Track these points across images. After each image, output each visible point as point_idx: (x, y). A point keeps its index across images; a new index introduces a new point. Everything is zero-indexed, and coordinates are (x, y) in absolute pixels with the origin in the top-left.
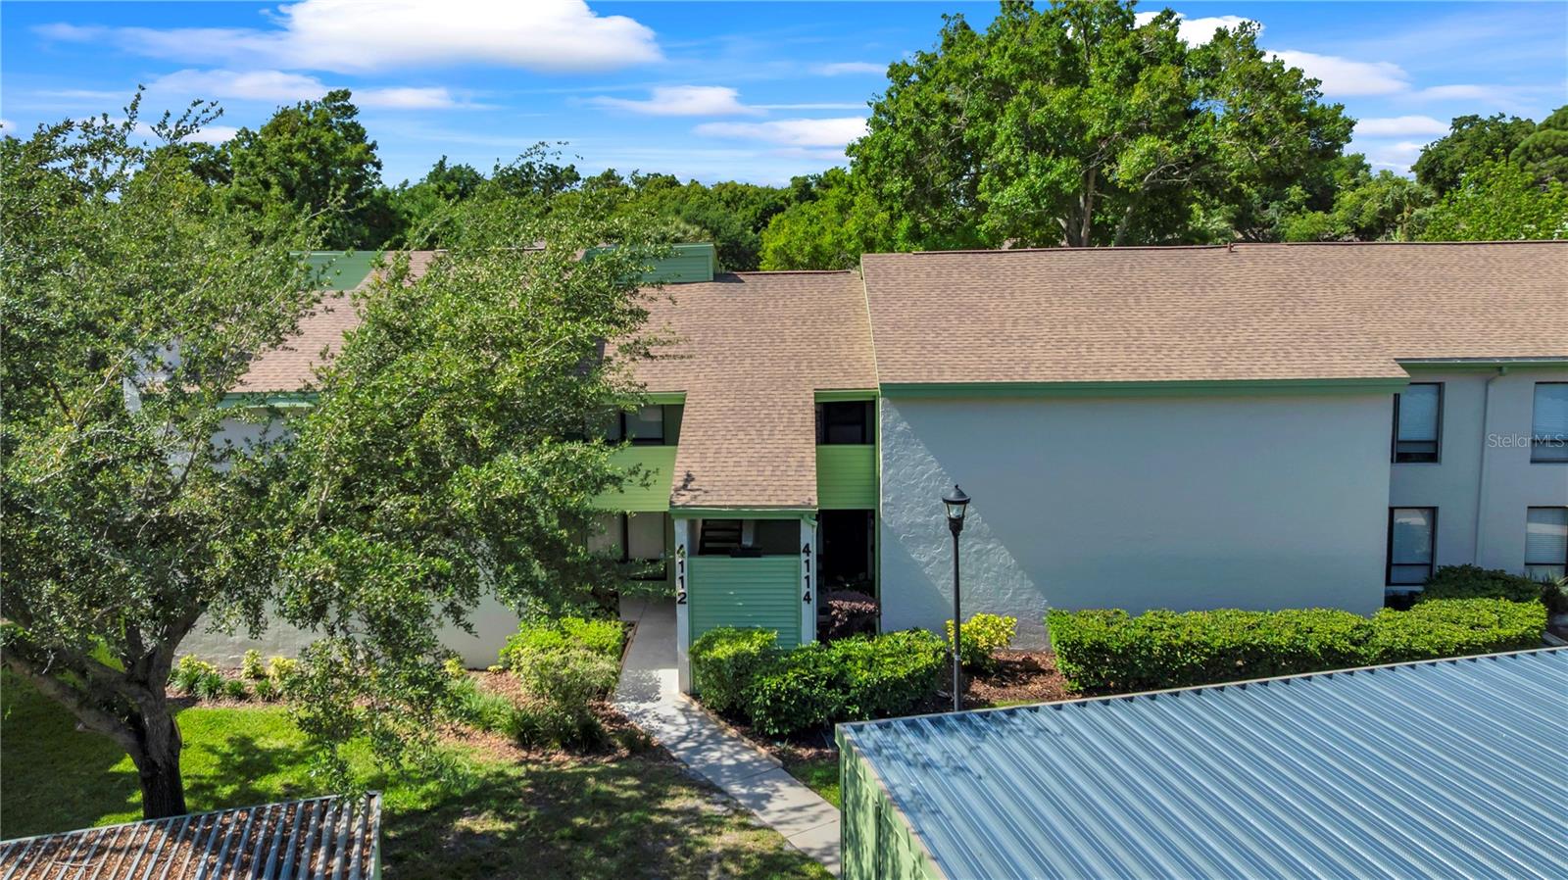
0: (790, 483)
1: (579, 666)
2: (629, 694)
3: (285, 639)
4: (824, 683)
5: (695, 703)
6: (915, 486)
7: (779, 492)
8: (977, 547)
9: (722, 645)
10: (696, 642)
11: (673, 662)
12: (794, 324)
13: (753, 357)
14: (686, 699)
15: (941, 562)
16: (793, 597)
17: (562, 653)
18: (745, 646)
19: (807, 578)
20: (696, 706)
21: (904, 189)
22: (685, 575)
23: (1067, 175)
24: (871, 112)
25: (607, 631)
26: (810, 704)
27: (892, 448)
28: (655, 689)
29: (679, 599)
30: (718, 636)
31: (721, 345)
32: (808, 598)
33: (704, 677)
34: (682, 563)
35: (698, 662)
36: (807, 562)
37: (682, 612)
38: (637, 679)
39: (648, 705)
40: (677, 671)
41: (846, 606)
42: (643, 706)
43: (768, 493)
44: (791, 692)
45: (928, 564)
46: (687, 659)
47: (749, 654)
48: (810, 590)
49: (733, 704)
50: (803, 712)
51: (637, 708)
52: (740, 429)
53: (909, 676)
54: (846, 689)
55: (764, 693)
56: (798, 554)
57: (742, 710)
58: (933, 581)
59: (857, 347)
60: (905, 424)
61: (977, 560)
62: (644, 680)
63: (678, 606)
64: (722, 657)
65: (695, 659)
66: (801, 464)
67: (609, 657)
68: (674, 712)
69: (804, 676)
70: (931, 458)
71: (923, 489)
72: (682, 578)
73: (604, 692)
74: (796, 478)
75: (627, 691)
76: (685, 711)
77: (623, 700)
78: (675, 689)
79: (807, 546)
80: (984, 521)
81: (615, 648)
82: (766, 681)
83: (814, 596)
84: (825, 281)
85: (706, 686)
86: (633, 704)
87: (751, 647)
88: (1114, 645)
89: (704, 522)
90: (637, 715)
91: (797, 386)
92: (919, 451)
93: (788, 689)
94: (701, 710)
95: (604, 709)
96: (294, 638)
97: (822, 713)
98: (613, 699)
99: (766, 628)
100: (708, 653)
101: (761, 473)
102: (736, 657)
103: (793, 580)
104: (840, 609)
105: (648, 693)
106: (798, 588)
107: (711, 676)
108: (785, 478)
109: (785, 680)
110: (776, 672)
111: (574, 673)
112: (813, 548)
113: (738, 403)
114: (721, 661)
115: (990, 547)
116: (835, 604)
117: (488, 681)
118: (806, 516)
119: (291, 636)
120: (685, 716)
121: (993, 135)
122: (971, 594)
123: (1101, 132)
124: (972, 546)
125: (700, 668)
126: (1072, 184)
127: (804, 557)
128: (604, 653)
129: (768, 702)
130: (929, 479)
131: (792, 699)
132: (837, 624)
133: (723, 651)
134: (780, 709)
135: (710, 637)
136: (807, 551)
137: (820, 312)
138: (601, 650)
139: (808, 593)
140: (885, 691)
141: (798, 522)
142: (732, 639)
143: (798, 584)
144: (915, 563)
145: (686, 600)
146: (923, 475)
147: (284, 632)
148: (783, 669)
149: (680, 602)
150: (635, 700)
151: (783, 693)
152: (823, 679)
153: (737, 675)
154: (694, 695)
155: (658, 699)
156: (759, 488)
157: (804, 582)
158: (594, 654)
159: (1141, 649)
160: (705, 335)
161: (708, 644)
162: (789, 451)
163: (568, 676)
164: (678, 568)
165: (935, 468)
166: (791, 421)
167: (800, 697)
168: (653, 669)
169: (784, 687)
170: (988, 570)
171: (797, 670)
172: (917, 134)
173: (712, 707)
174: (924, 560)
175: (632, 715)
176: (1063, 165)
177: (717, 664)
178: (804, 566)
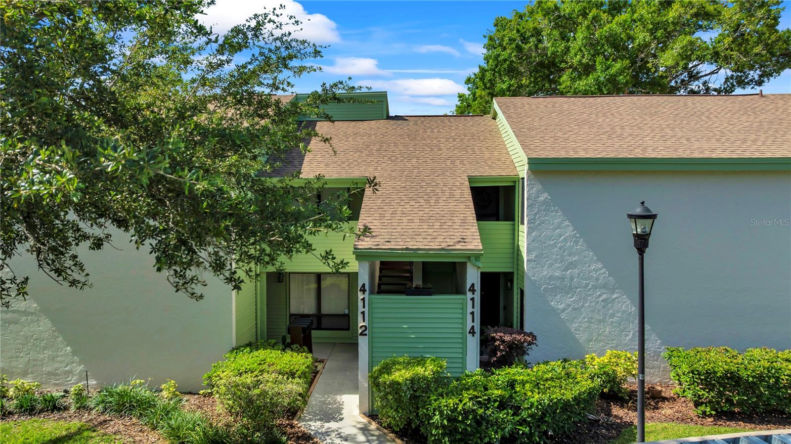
0: (456, 234)
1: (269, 387)
2: (315, 415)
3: (35, 365)
4: (496, 404)
5: (373, 423)
6: (555, 245)
7: (448, 240)
8: (604, 296)
9: (399, 370)
10: (376, 368)
11: (354, 388)
12: (447, 141)
13: (418, 158)
14: (365, 420)
15: (574, 309)
16: (460, 331)
17: (257, 376)
18: (420, 370)
19: (472, 313)
20: (374, 426)
21: (510, 85)
22: (366, 310)
23: (621, 72)
24: (486, 41)
25: (299, 360)
26: (484, 424)
27: (535, 215)
28: (339, 410)
29: (360, 331)
30: (394, 363)
31: (393, 151)
32: (472, 332)
33: (383, 398)
34: (363, 299)
35: (377, 385)
36: (473, 299)
37: (363, 343)
38: (324, 402)
39: (333, 425)
40: (358, 396)
41: (507, 338)
42: (327, 425)
43: (438, 240)
44: (466, 413)
45: (564, 310)
46: (367, 385)
47: (425, 378)
48: (475, 324)
49: (409, 423)
50: (478, 432)
51: (322, 427)
52: (411, 199)
53: (575, 399)
54: (517, 410)
55: (441, 413)
56: (464, 293)
57: (418, 428)
58: (568, 324)
59: (496, 153)
60: (546, 194)
61: (604, 307)
62: (329, 404)
63: (360, 337)
64: (400, 380)
65: (375, 382)
66: (464, 221)
67: (297, 380)
68: (354, 431)
69: (477, 397)
70: (567, 223)
71: (560, 248)
72: (363, 313)
73: (292, 412)
74: (462, 230)
75: (315, 412)
76: (364, 430)
77: (310, 420)
78: (356, 411)
79: (473, 285)
80: (609, 275)
81: (304, 373)
82: (443, 402)
83: (477, 330)
84: (465, 120)
85: (383, 407)
86: (319, 423)
87: (426, 371)
88: (744, 374)
89: (382, 263)
90: (322, 434)
91: (454, 174)
92: (557, 218)
93: (464, 409)
94: (378, 429)
95: (292, 427)
96: (42, 365)
97: (496, 432)
98: (299, 419)
99: (436, 358)
100: (386, 376)
101: (431, 227)
102: (412, 380)
103: (460, 316)
104: (503, 341)
105: (333, 414)
106: (464, 323)
107: (390, 397)
108: (451, 230)
109: (461, 401)
110: (451, 393)
111: (264, 394)
112: (478, 287)
113: (408, 183)
114: (398, 384)
115: (614, 296)
116: (498, 335)
117: (197, 402)
118: (473, 259)
119: (39, 363)
120: (364, 434)
121: (568, 49)
122: (599, 335)
123: (645, 41)
124: (600, 296)
125: (380, 391)
126: (625, 77)
127: (469, 295)
128: (293, 378)
129: (445, 422)
130: (565, 240)
131: (467, 419)
132: (499, 354)
133: (400, 375)
134: (456, 429)
135: (387, 364)
136: (472, 290)
137: (465, 135)
138: (292, 375)
139: (473, 327)
140: (554, 413)
141: (464, 265)
142: (407, 365)
143: (464, 319)
144: (553, 308)
145: (367, 332)
146: (560, 236)
147: (34, 360)
148: (457, 392)
149: (361, 334)
150: (321, 420)
151: (460, 413)
152: (495, 401)
153: (414, 397)
154: (372, 415)
155: (341, 419)
156: (431, 237)
157: (469, 317)
158: (285, 378)
159: (769, 378)
160: (381, 146)
161: (387, 369)
162: (452, 213)
163: (259, 395)
164: (360, 304)
165: (570, 231)
166: (452, 195)
167: (475, 417)
168: (337, 394)
169: (460, 407)
170: (612, 316)
171: (471, 391)
172: (519, 49)
173: (389, 427)
174: (561, 307)
175: (317, 432)
176: (618, 65)
177: (395, 386)
178: (470, 303)
